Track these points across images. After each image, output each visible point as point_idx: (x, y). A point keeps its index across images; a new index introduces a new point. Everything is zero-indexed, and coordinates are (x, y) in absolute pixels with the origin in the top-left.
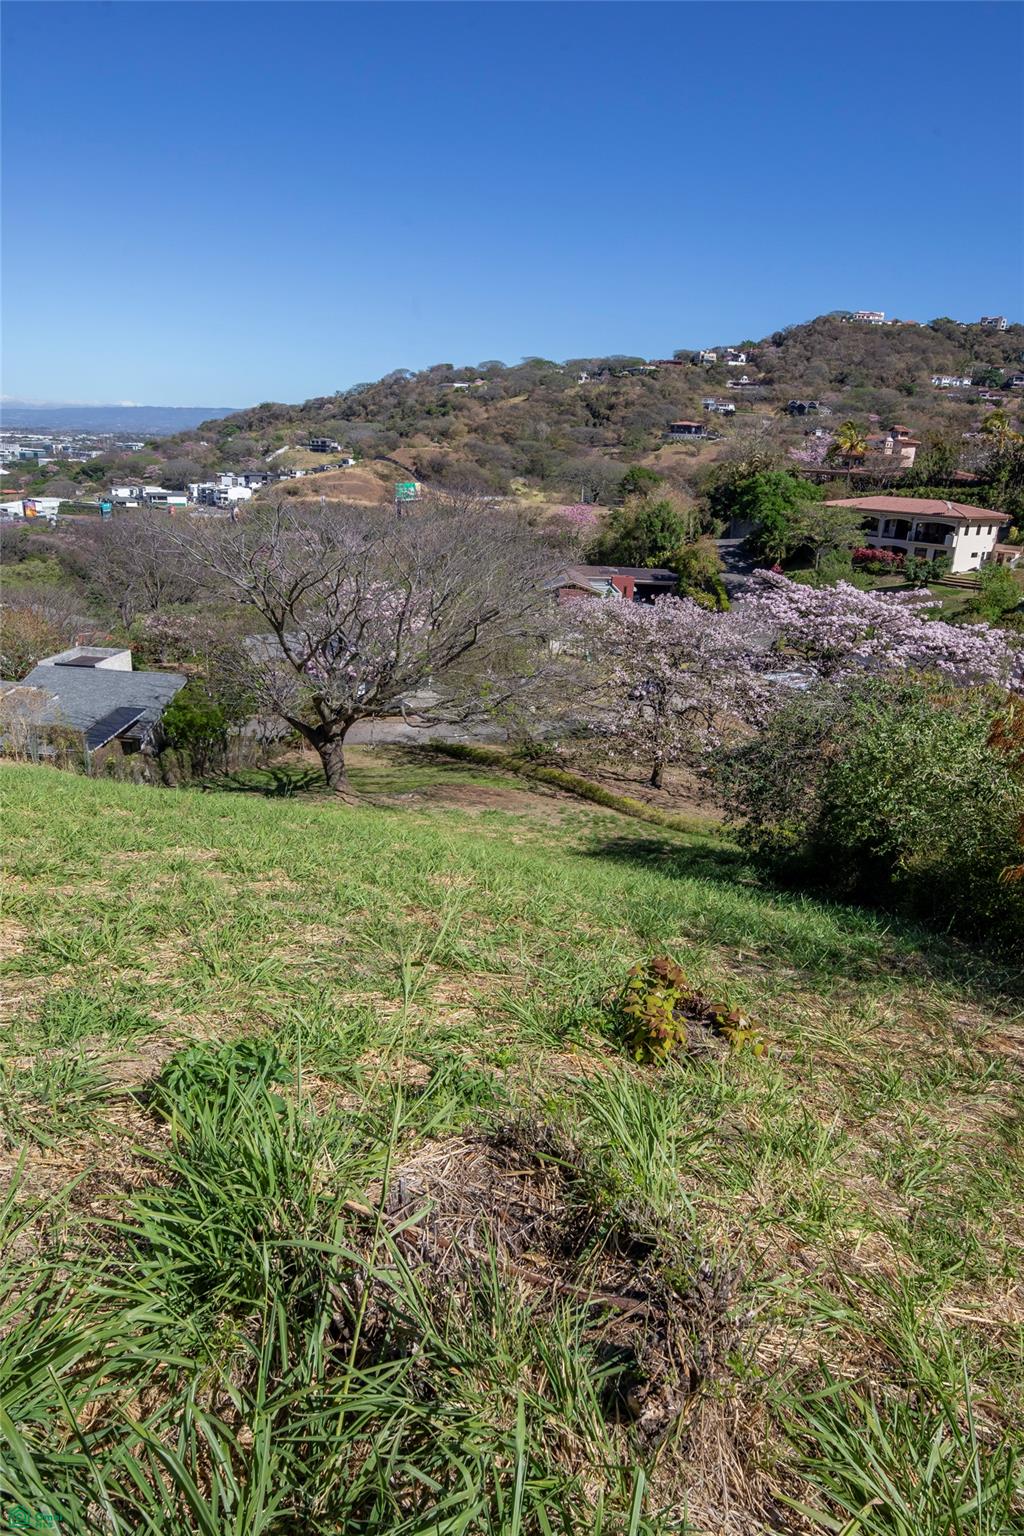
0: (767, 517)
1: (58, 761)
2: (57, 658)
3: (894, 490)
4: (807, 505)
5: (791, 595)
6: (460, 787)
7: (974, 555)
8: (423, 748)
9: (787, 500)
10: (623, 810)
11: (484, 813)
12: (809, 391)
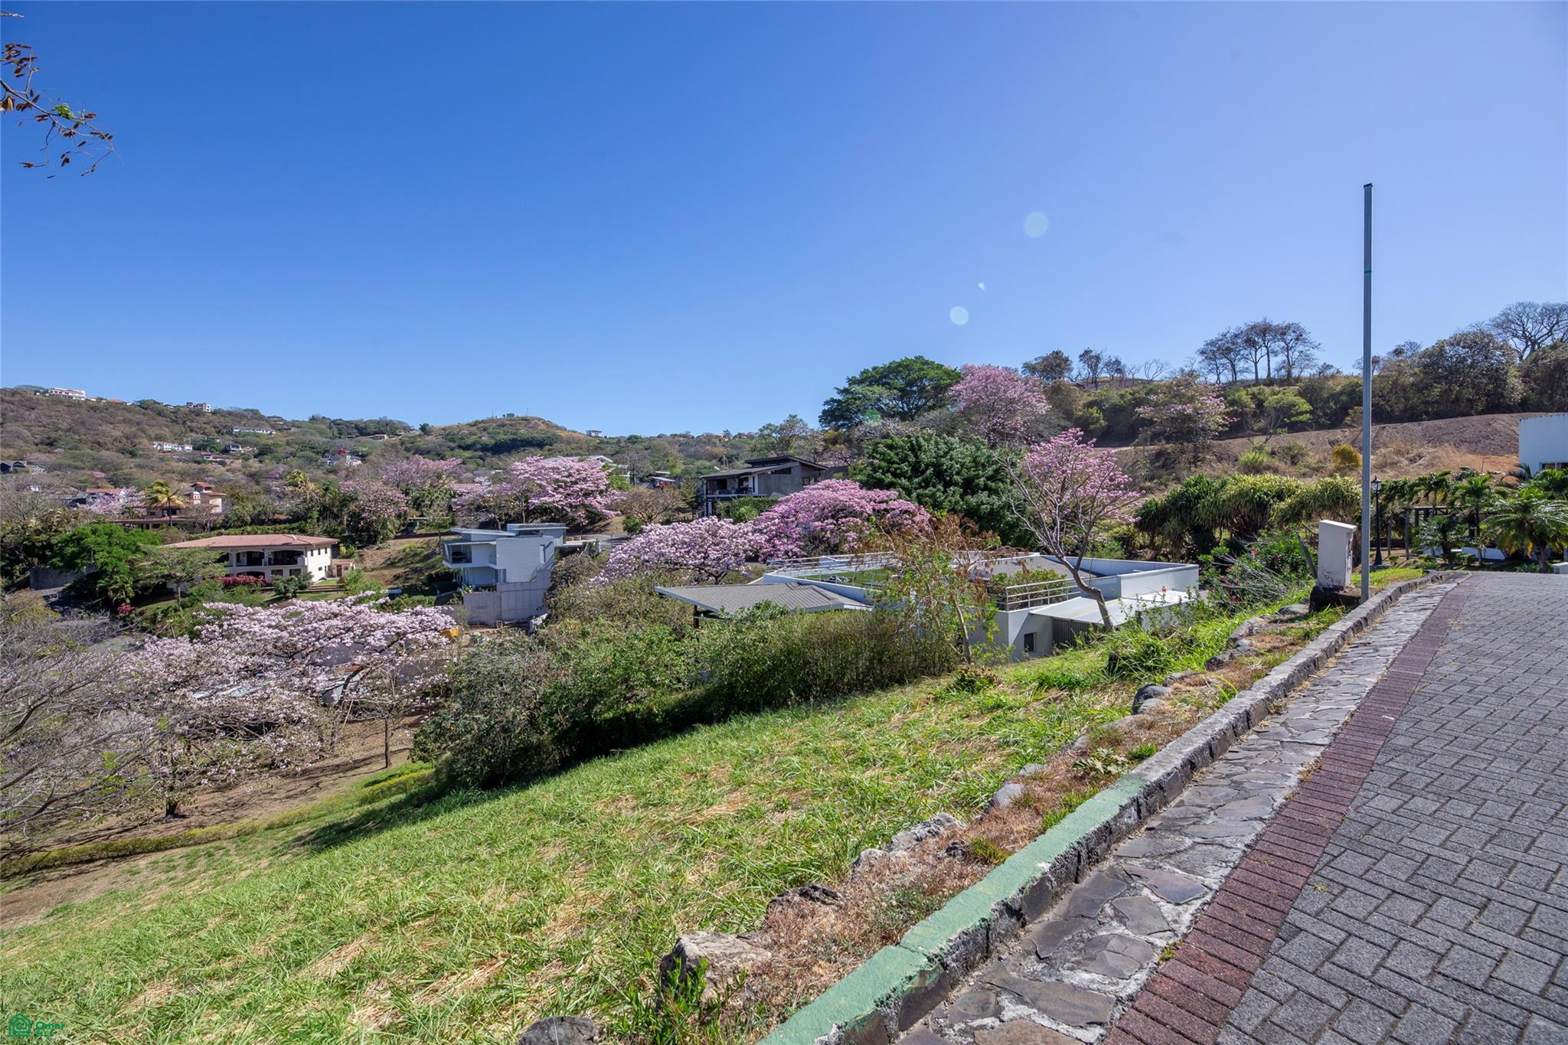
7: (320, 569)
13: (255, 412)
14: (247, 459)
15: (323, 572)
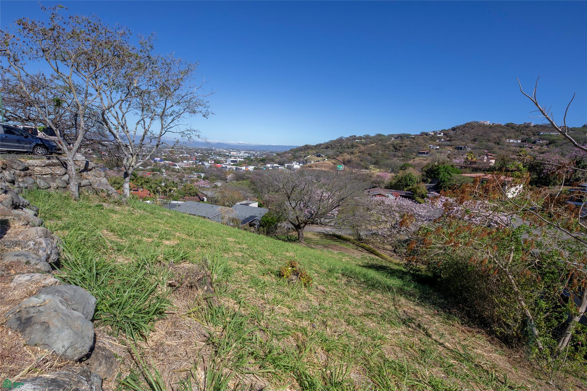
0: (442, 178)
1: (234, 226)
2: (241, 203)
3: (486, 172)
4: (455, 175)
5: (442, 200)
6: (335, 245)
8: (330, 235)
9: (448, 173)
10: (382, 257)
11: (339, 253)
12: (464, 143)
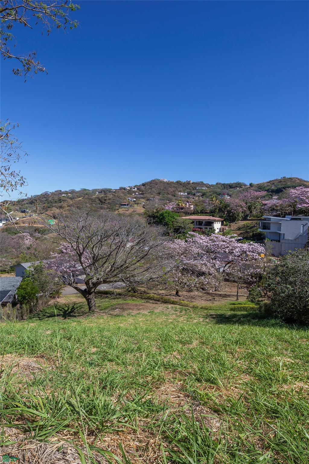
3: (193, 215)
13: (202, 182)
14: (199, 197)
15: (218, 230)
